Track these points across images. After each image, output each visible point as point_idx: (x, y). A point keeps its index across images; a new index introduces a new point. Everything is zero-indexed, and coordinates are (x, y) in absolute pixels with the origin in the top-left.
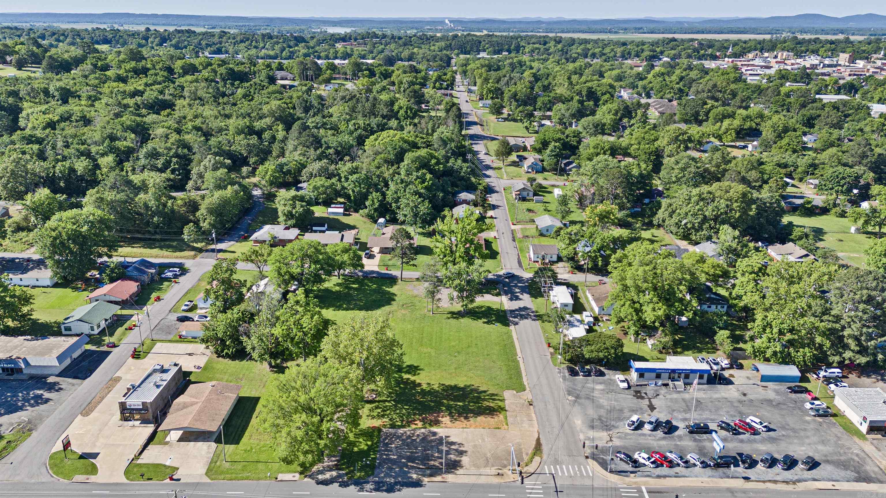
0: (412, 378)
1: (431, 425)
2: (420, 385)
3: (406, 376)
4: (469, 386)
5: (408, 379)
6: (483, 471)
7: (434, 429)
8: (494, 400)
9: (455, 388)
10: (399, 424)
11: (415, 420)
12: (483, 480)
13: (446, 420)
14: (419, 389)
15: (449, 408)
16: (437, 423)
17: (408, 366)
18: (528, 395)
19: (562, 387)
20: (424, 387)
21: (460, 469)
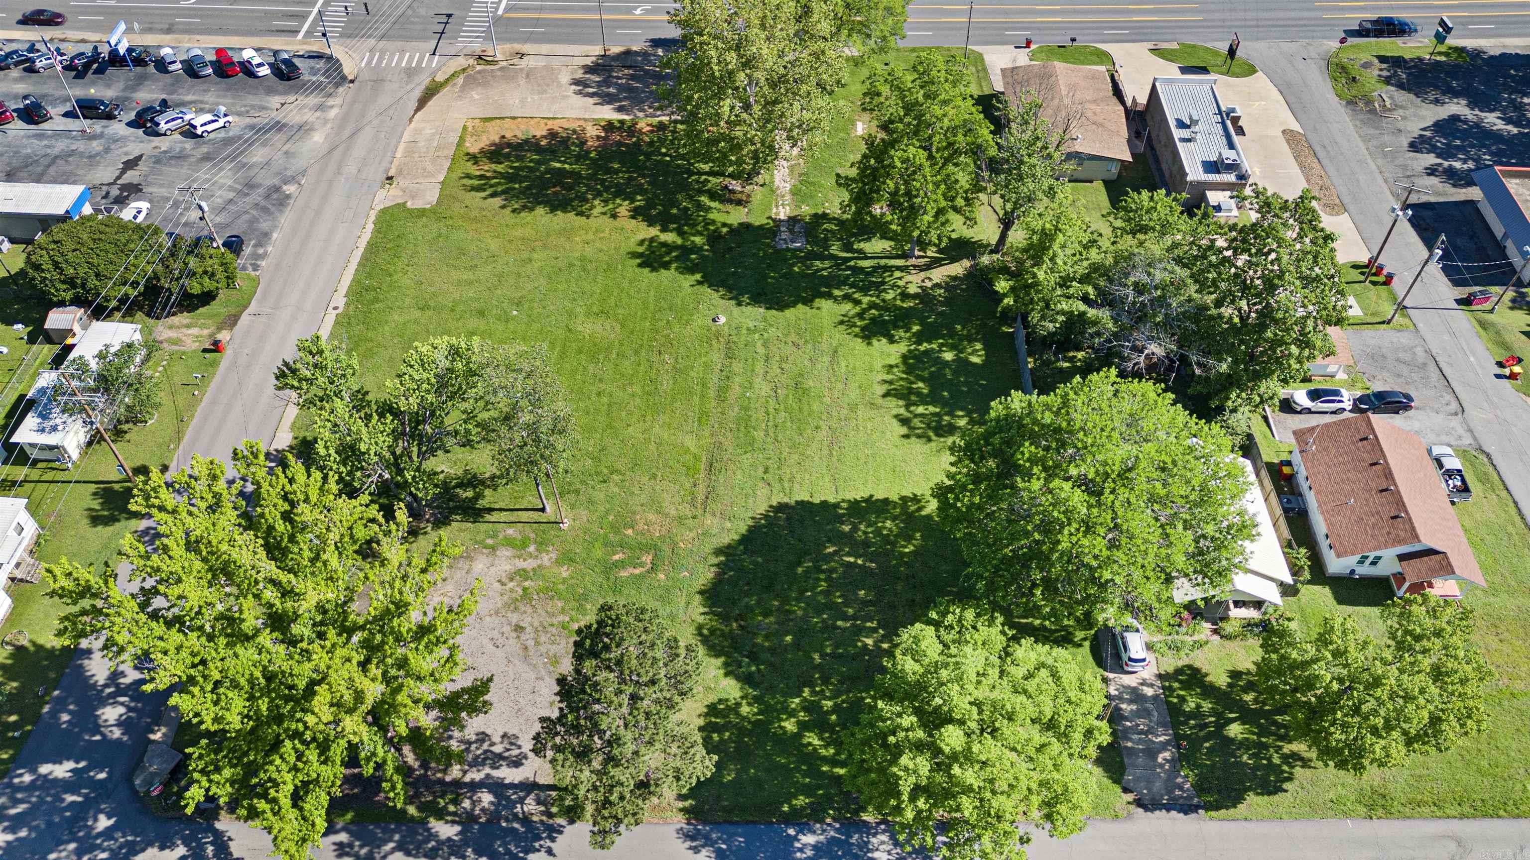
0: (654, 231)
1: (622, 122)
2: (636, 213)
3: (670, 237)
4: (524, 207)
5: (664, 230)
6: (541, 62)
7: (616, 116)
8: (482, 177)
9: (557, 205)
10: (679, 126)
11: (652, 132)
12: (545, 48)
13: (592, 131)
14: (640, 200)
15: (581, 157)
16: (609, 127)
17: (666, 266)
18: (385, 198)
19: (286, 218)
20: (624, 208)
21: (588, 61)
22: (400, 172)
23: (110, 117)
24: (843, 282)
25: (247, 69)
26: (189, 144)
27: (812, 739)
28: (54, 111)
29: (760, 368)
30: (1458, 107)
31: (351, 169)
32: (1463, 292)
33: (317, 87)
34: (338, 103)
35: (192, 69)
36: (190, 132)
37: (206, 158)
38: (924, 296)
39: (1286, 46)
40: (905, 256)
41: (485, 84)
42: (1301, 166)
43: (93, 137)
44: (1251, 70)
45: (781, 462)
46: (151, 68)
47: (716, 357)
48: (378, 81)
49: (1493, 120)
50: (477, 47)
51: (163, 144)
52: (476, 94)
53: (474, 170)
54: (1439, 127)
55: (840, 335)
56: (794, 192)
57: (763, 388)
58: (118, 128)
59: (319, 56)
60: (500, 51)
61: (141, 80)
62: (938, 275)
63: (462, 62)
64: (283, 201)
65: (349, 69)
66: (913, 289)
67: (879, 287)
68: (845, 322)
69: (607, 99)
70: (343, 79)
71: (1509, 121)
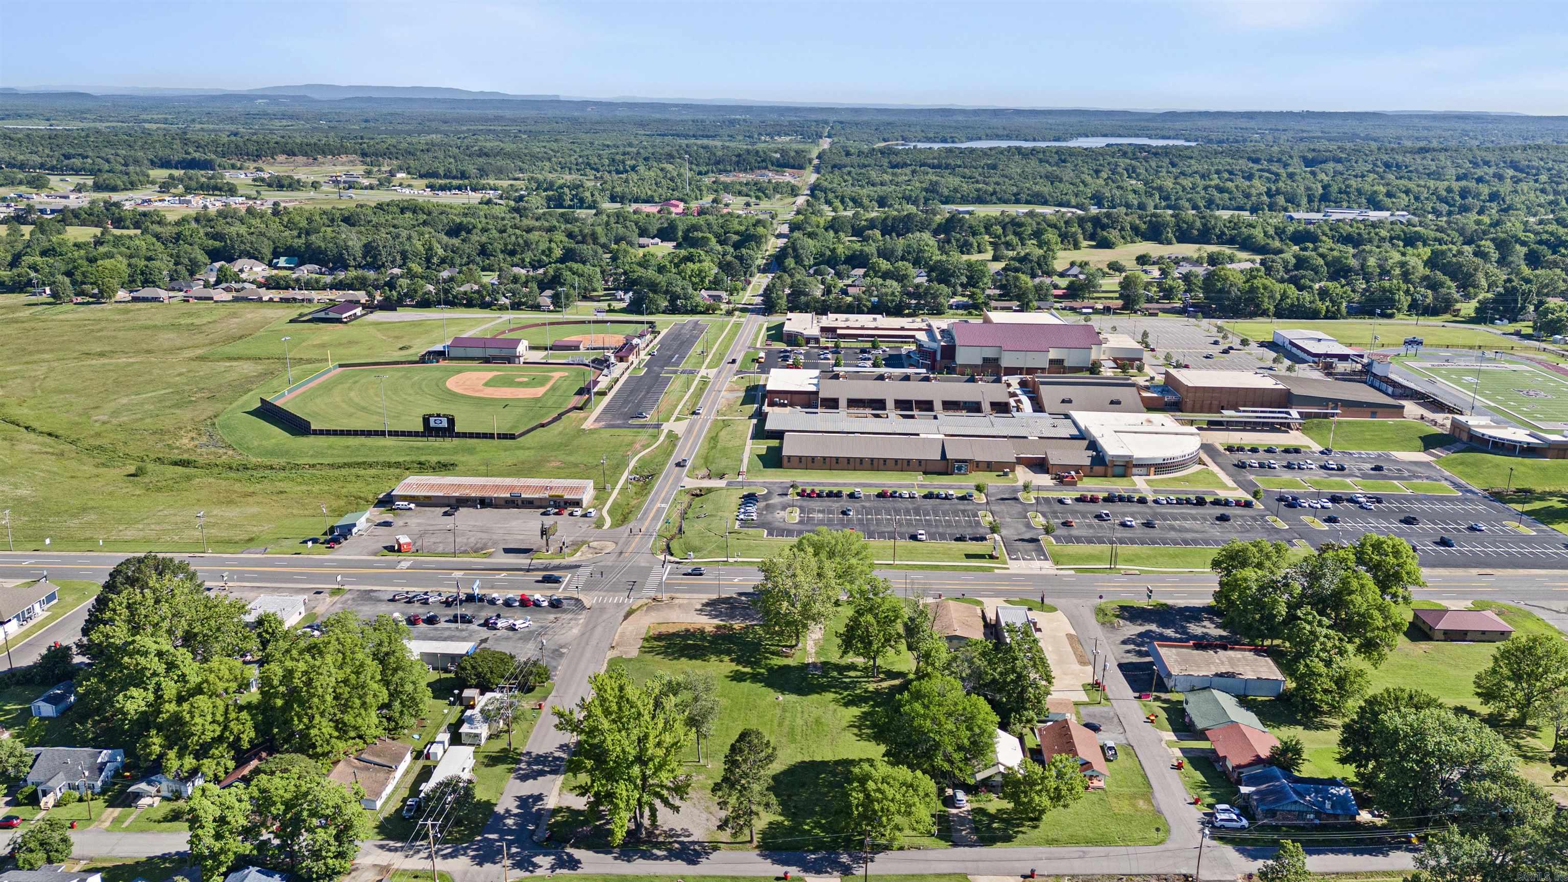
0: (740, 668)
1: (724, 625)
2: (732, 660)
3: (748, 670)
4: (675, 658)
5: (745, 667)
6: (685, 601)
7: (721, 623)
8: (651, 648)
9: (692, 657)
10: (757, 628)
11: (740, 629)
12: (687, 596)
13: (709, 629)
14: (734, 656)
15: (703, 639)
16: (717, 627)
17: (745, 680)
18: (611, 654)
19: (564, 661)
20: (726, 658)
21: (704, 601)
22: (617, 644)
23: (470, 622)
24: (834, 687)
25: (537, 604)
26: (511, 633)
27: (817, 831)
28: (443, 619)
29: (799, 715)
30: (1153, 627)
31: (593, 642)
32: (1137, 695)
33: (572, 611)
34: (582, 618)
35: (508, 603)
36: (512, 628)
37: (520, 639)
38: (877, 692)
39: (1075, 601)
40: (868, 677)
41: (658, 610)
42: (1073, 647)
43: (462, 630)
44: (1053, 609)
45: (809, 747)
46: (485, 603)
47: (778, 712)
48: (602, 609)
49: (1170, 632)
50: (653, 594)
51: (499, 633)
52: (653, 614)
53: (646, 644)
54: (1140, 635)
55: (832, 706)
56: (816, 653)
57: (799, 722)
58: (474, 627)
59: (571, 598)
60: (665, 597)
61: (482, 608)
62: (885, 684)
63: (646, 601)
64: (562, 655)
65: (587, 603)
66: (871, 689)
67: (854, 688)
68: (836, 701)
69: (716, 617)
70: (584, 608)
71: (1176, 632)
